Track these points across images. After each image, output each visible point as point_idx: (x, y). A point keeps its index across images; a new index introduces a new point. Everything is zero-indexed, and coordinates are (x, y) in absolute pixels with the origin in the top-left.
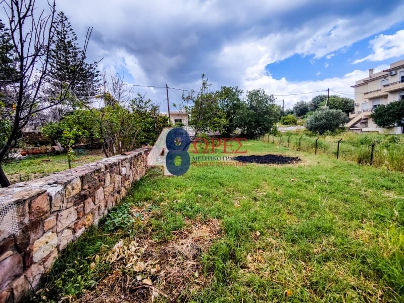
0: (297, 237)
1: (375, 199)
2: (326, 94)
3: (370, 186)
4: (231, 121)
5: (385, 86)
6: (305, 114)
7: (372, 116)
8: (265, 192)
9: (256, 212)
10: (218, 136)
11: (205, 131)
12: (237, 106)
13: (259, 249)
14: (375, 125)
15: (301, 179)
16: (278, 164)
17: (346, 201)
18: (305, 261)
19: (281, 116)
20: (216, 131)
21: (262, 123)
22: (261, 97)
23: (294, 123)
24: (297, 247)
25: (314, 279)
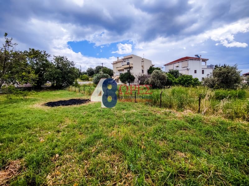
0: (83, 147)
2: (101, 65)
4: (41, 76)
5: (123, 65)
6: (93, 75)
7: (119, 78)
8: (66, 124)
9: (58, 141)
10: (29, 87)
11: (14, 84)
12: (47, 65)
13: (57, 166)
14: (121, 82)
15: (89, 111)
16: (78, 104)
17: (109, 118)
18: (87, 160)
19: (79, 75)
20: (26, 83)
21: (67, 79)
22: (65, 62)
23: (88, 80)
24: (83, 154)
25: (90, 168)
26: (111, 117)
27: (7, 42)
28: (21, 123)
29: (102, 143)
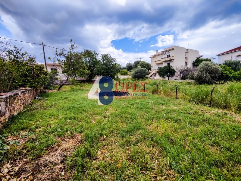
0: (124, 134)
1: (158, 110)
2: (140, 60)
3: (156, 104)
4: (92, 71)
5: (162, 59)
6: (131, 70)
7: (158, 72)
8: (110, 112)
9: (105, 125)
10: (84, 80)
11: (75, 77)
12: (96, 62)
13: (105, 146)
14: (159, 76)
15: (128, 103)
16: (118, 96)
17: (147, 112)
18: (128, 146)
19: (120, 70)
20: (82, 77)
21: (110, 73)
22: (109, 59)
23: (126, 74)
24: (124, 140)
25: (132, 155)
26: (150, 110)
27: (72, 46)
28: (80, 107)
29: (141, 134)
